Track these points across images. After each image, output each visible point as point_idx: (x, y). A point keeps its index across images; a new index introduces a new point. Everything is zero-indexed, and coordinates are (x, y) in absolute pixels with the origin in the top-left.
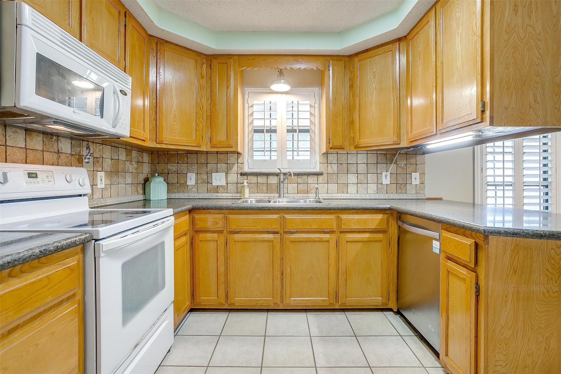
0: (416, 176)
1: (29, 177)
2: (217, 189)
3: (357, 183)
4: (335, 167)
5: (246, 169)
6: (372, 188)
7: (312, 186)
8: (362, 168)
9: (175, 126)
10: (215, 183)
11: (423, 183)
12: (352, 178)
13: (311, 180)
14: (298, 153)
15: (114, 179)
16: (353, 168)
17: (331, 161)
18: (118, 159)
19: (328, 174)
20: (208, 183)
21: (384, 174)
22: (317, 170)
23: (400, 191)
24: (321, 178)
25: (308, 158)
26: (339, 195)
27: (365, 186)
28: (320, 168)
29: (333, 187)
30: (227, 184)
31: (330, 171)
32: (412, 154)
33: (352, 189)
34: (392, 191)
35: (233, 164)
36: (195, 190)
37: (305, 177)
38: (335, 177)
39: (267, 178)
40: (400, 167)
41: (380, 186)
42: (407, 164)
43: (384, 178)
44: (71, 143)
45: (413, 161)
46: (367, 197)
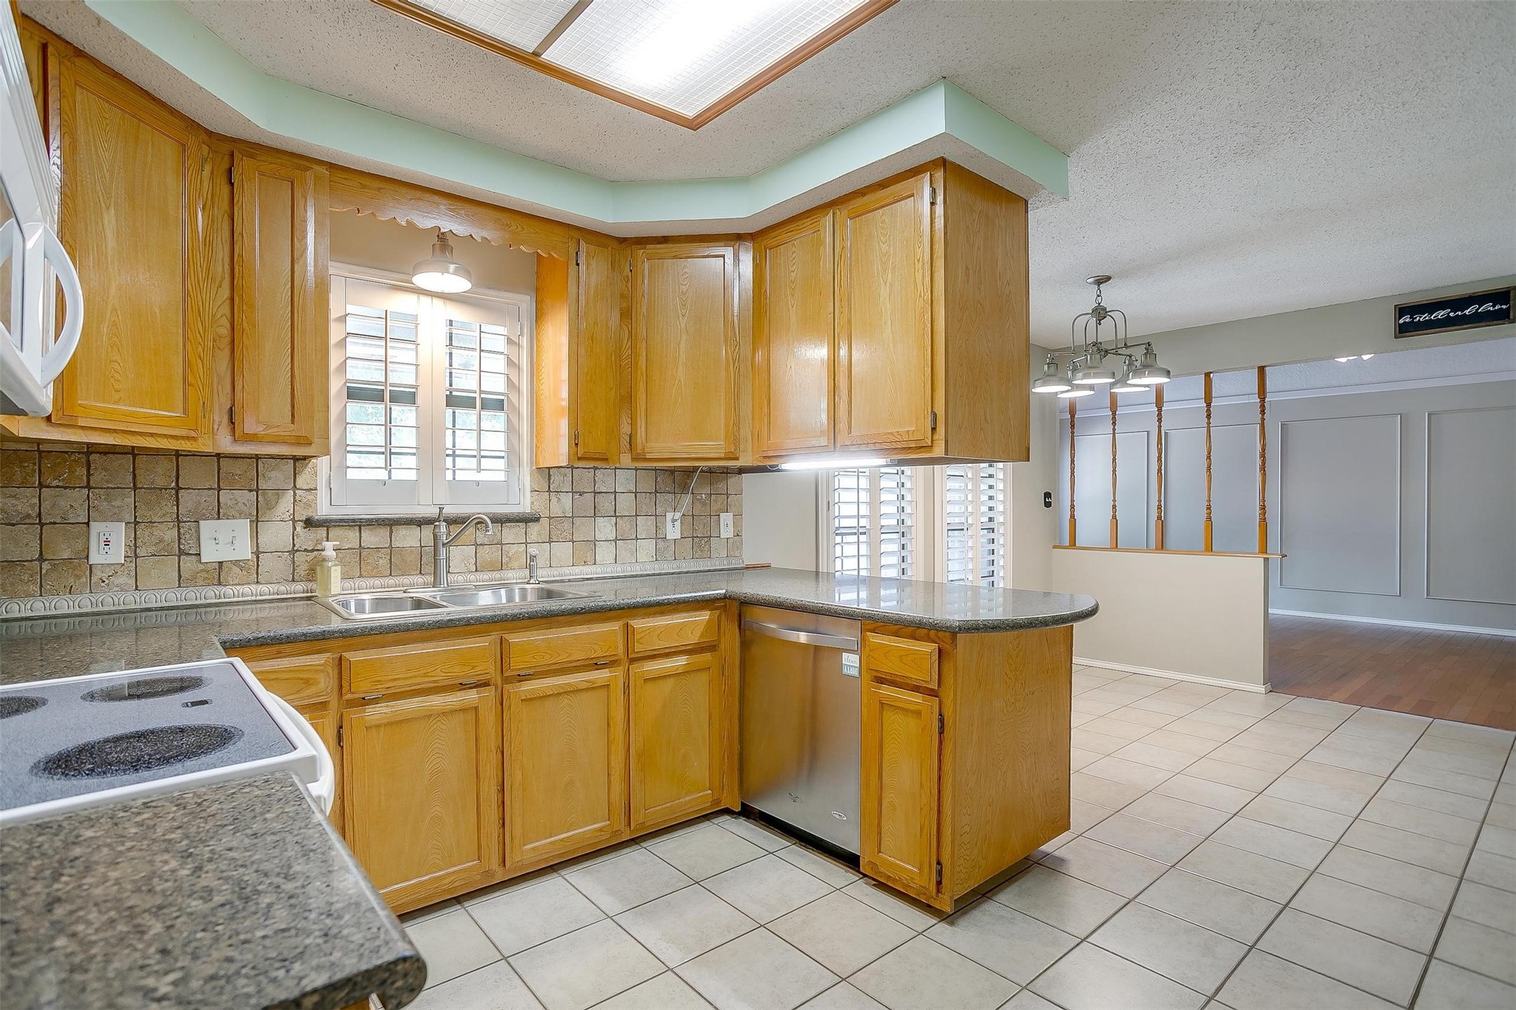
0: (726, 518)
2: (218, 573)
3: (616, 540)
4: (567, 500)
5: (323, 510)
6: (646, 548)
7: (513, 551)
8: (626, 503)
9: (116, 366)
10: (210, 554)
11: (738, 535)
12: (605, 528)
13: (511, 534)
14: (479, 463)
16: (606, 504)
17: (559, 485)
19: (550, 518)
20: (182, 553)
21: (669, 516)
22: (525, 508)
23: (699, 553)
24: (534, 528)
25: (501, 476)
26: (577, 569)
27: (631, 544)
28: (532, 503)
29: (563, 550)
30: (257, 553)
31: (556, 510)
32: (721, 473)
33: (605, 553)
34: (684, 555)
35: (279, 492)
36: (125, 580)
38: (567, 525)
39: (391, 532)
40: (698, 499)
41: (661, 544)
42: (711, 494)
43: (669, 525)
45: (721, 486)
46: (638, 570)
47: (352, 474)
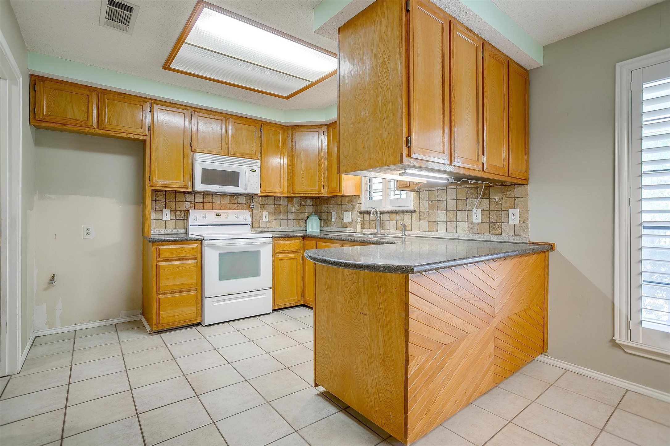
0: (514, 213)
1: (217, 215)
2: (346, 225)
3: (447, 222)
4: (426, 204)
5: (363, 209)
6: (462, 227)
7: (407, 224)
8: (451, 204)
9: (303, 181)
10: (346, 220)
11: (524, 223)
12: (442, 216)
13: (407, 217)
14: (394, 193)
15: (277, 216)
16: (442, 205)
17: (423, 198)
18: (281, 205)
19: (420, 211)
20: (342, 220)
21: (474, 210)
22: (411, 208)
23: (494, 231)
24: (414, 215)
26: (429, 233)
27: (454, 224)
28: (413, 206)
29: (425, 224)
30: (352, 220)
31: (422, 209)
32: (510, 185)
33: (442, 227)
34: (484, 231)
35: (355, 204)
36: (335, 225)
37: (402, 215)
38: (426, 214)
40: (493, 201)
41: (470, 225)
42: (502, 198)
43: (474, 216)
44: (245, 198)
45: (510, 193)
46: (456, 236)
47: (374, 198)
